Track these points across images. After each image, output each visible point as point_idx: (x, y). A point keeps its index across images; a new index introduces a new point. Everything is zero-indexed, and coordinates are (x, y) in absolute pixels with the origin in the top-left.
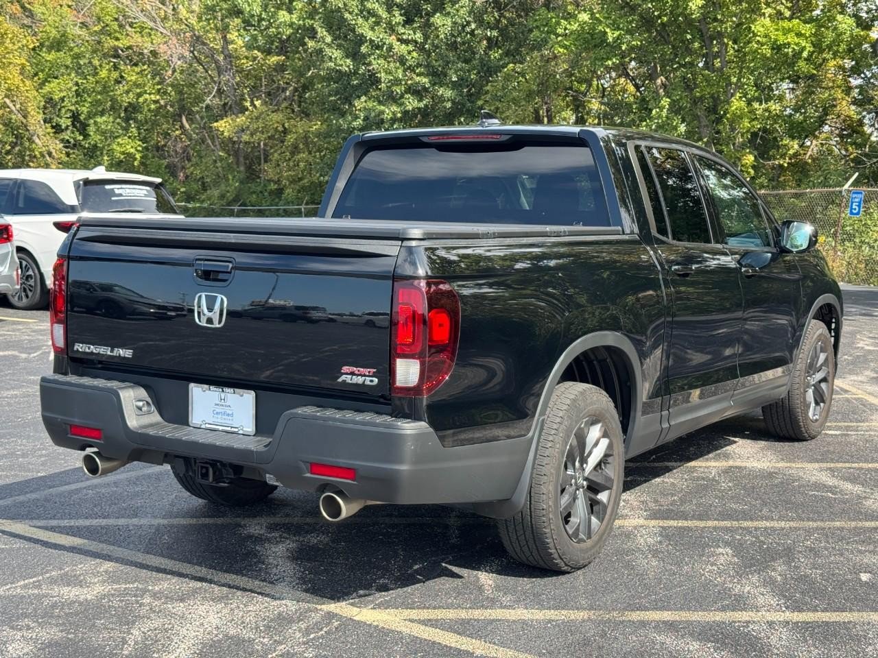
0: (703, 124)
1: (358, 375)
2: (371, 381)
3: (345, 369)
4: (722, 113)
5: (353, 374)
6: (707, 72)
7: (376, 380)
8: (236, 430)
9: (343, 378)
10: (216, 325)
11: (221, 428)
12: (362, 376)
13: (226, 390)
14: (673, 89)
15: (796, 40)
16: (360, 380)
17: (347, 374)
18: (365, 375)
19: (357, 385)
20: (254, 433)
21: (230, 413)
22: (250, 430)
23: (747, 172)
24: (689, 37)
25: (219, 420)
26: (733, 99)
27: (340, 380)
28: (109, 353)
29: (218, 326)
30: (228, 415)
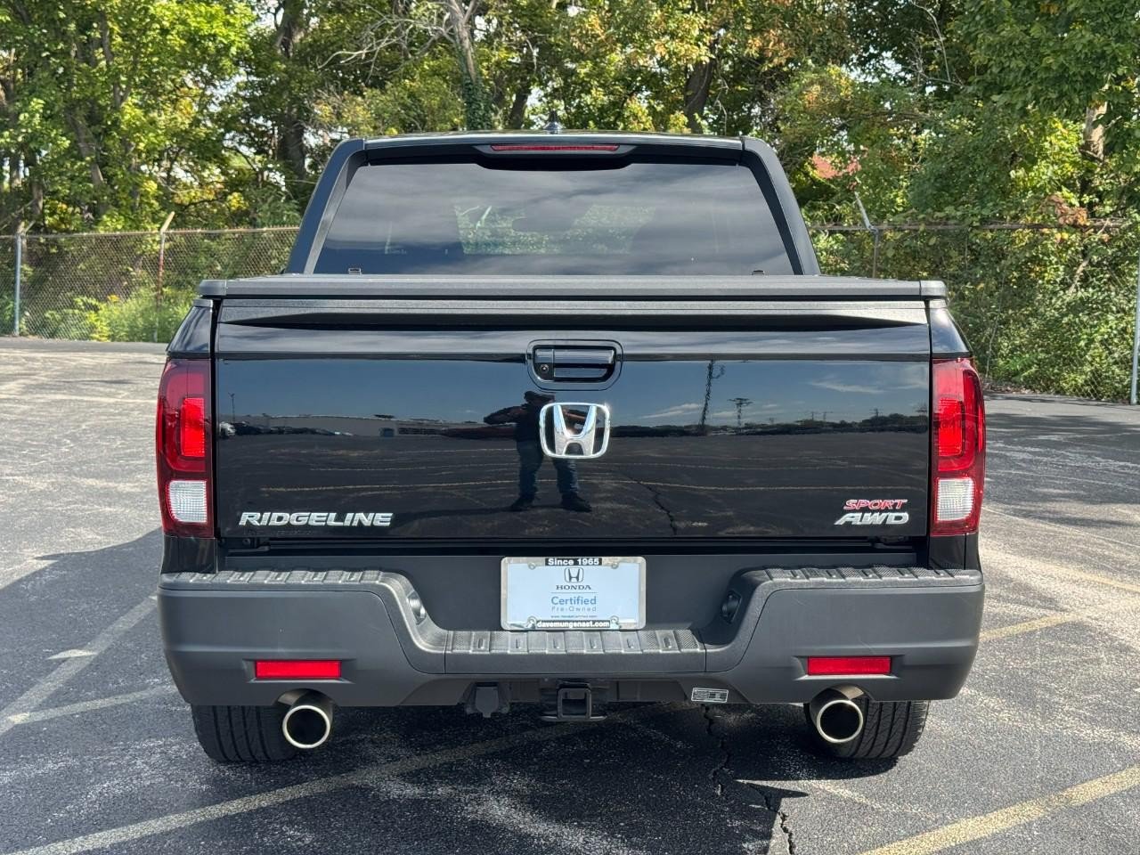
0: (83, 137)
1: (873, 512)
2: (898, 518)
3: (851, 503)
4: (109, 123)
5: (865, 510)
6: (85, 65)
7: (905, 516)
8: (606, 624)
9: (847, 518)
10: (589, 454)
11: (571, 626)
12: (881, 511)
13: (585, 560)
14: (42, 87)
15: (224, 31)
16: (877, 519)
17: (854, 511)
18: (887, 510)
19: (872, 527)
20: (643, 624)
21: (590, 597)
22: (632, 621)
23: (148, 203)
24: (62, 15)
25: (566, 612)
26: (123, 105)
27: (841, 522)
28: (332, 523)
29: (592, 456)
30: (586, 602)
